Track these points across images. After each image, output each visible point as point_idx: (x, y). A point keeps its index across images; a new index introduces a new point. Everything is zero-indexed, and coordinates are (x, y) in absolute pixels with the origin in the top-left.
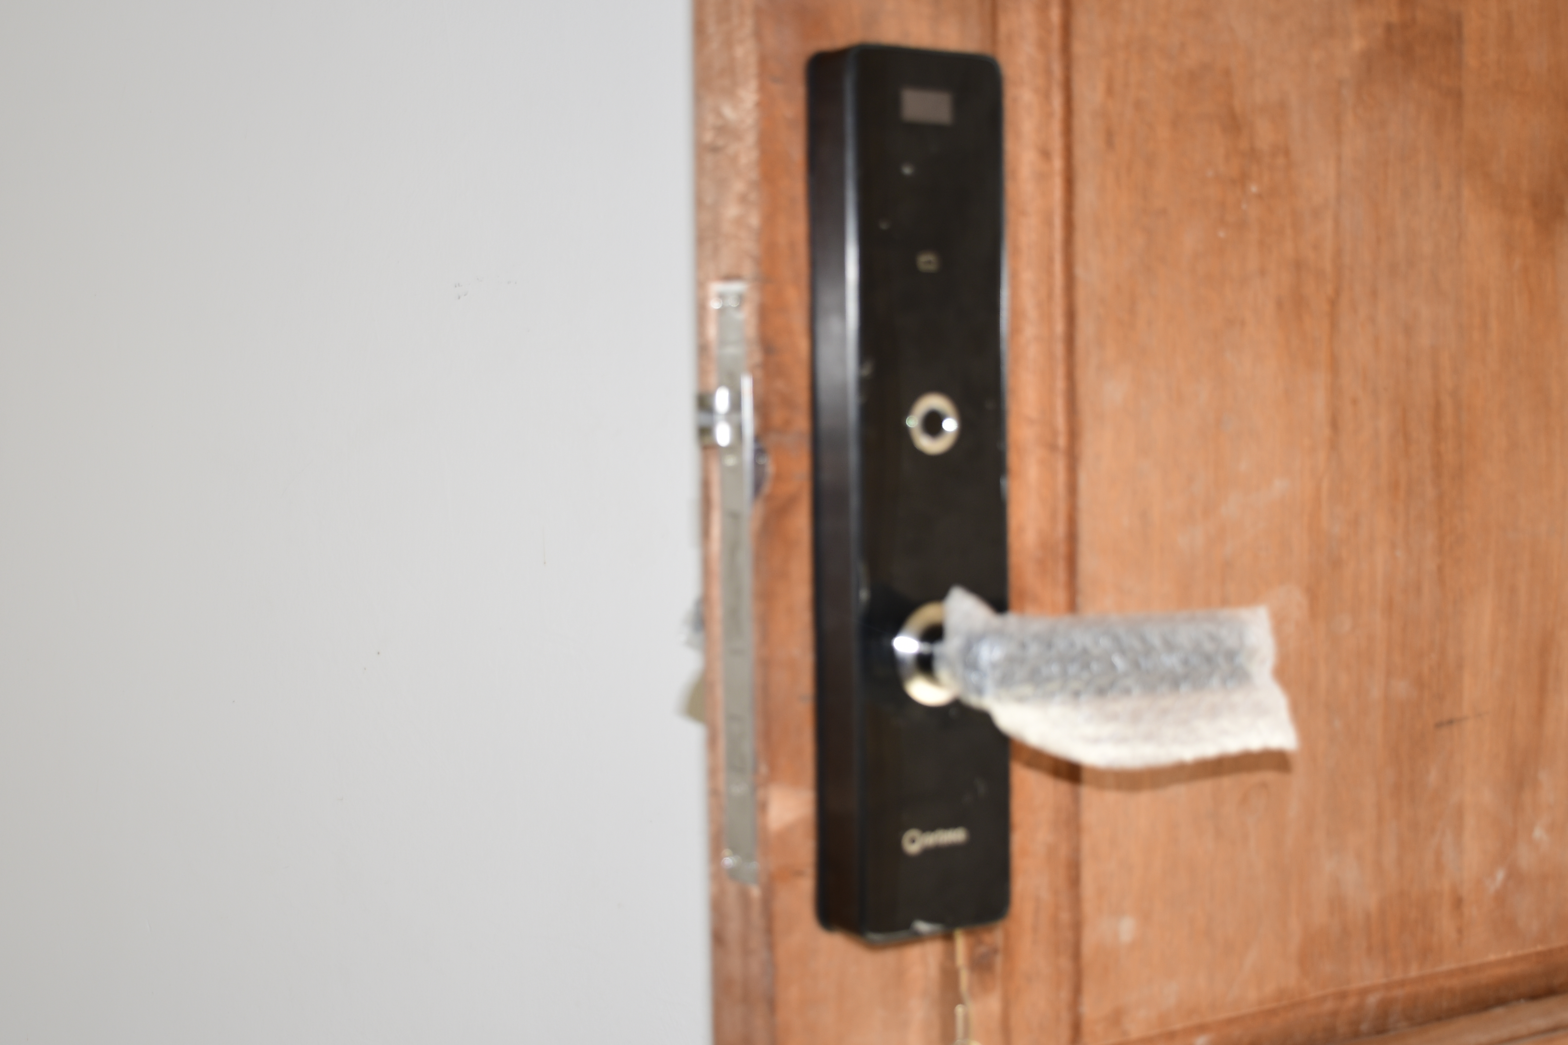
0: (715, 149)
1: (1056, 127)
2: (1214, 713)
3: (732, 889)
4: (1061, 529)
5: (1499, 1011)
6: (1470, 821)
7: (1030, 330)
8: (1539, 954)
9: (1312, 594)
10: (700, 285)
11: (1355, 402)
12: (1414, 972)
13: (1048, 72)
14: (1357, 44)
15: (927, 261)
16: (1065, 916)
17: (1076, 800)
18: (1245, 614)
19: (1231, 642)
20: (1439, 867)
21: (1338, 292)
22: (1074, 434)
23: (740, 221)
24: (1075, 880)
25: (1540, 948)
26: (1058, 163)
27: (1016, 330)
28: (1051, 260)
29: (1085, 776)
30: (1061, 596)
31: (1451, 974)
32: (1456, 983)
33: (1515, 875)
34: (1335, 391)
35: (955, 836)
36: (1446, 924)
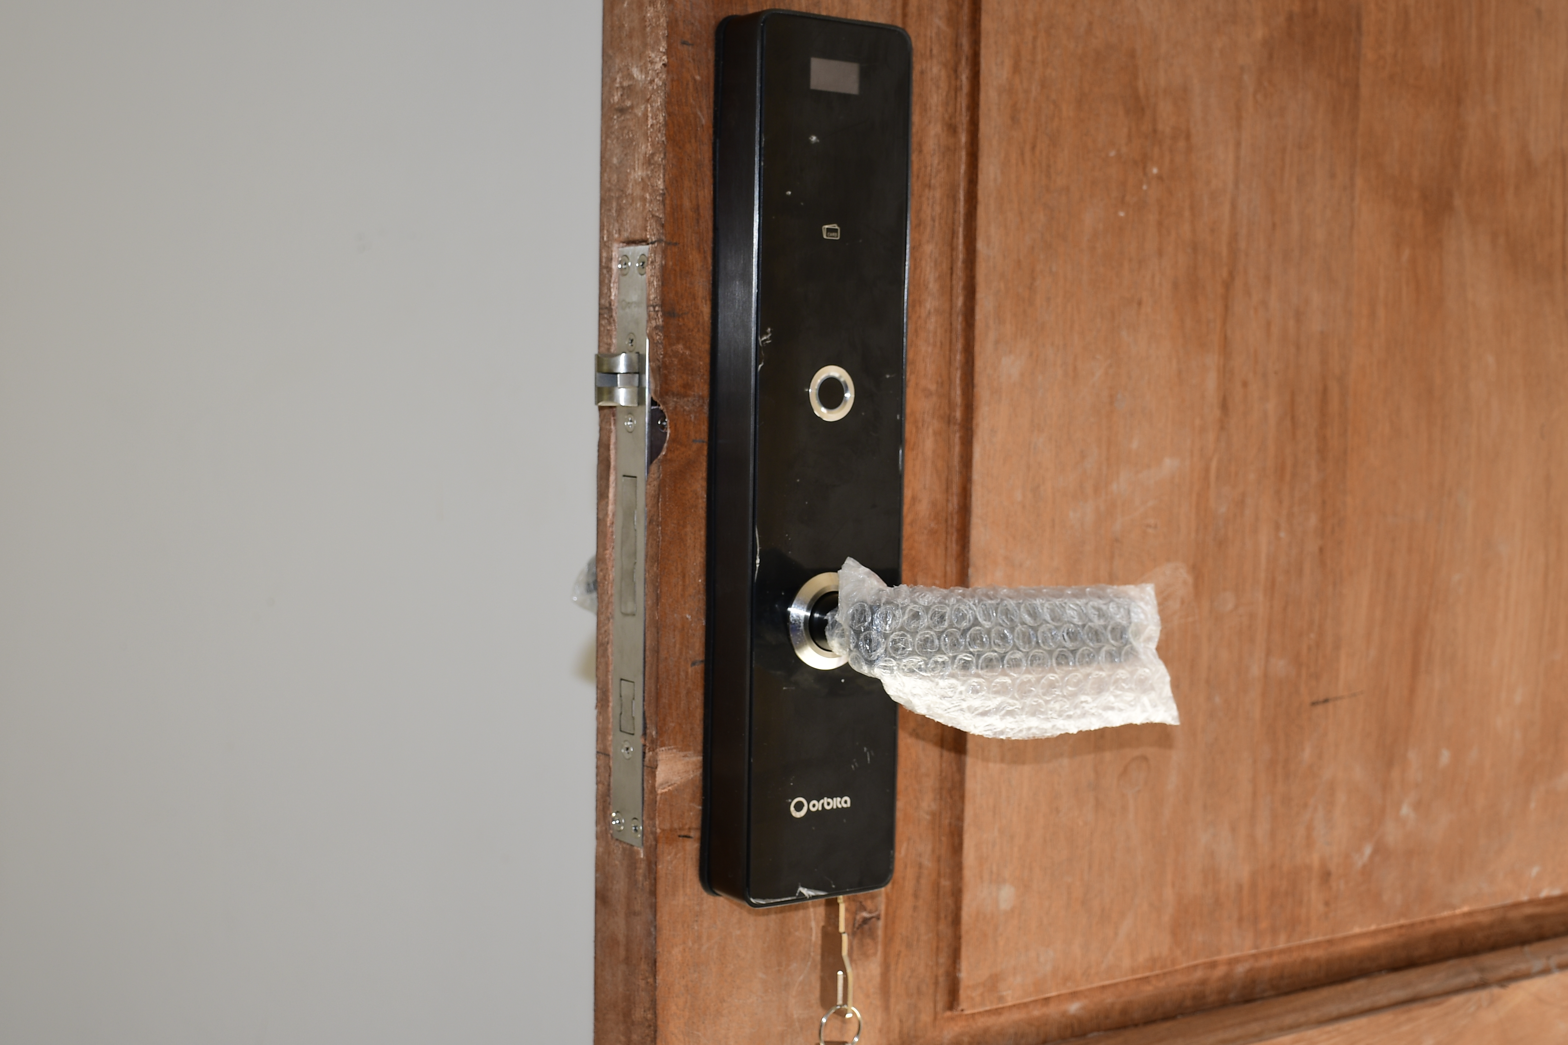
0: (622, 111)
1: (963, 101)
2: (1100, 688)
3: (618, 851)
4: (955, 501)
5: (1361, 982)
6: (1341, 797)
7: (930, 304)
8: (1401, 927)
9: (1196, 571)
10: (604, 246)
11: (1245, 384)
12: (1282, 944)
13: (957, 45)
14: (1259, 33)
15: (830, 231)
16: (946, 883)
17: (961, 769)
18: (1132, 590)
19: (1119, 618)
20: (1309, 842)
21: (1231, 275)
22: (969, 408)
23: (644, 184)
24: (957, 849)
25: (1402, 921)
26: (963, 138)
27: (917, 302)
28: (954, 234)
29: (970, 745)
30: (952, 569)
31: (1316, 945)
32: (1319, 953)
33: (1380, 850)
34: (1226, 373)
35: (842, 802)
36: (1314, 896)
